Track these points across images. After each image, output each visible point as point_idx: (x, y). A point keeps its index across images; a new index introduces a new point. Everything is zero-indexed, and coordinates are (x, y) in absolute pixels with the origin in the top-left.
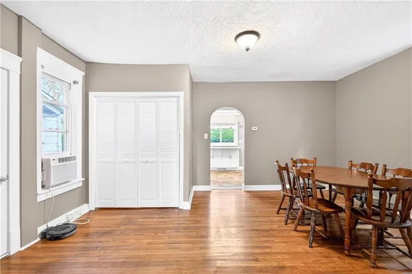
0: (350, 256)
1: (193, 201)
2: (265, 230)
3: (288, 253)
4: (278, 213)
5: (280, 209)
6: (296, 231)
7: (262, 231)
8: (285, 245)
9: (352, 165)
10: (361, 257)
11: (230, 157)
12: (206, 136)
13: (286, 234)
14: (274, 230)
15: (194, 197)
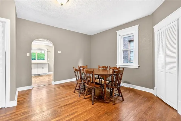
0: (106, 103)
1: (18, 99)
2: (71, 103)
3: (86, 111)
4: (74, 92)
5: (75, 90)
6: (85, 99)
7: (70, 104)
8: (82, 108)
9: (100, 67)
10: (109, 102)
11: (43, 68)
12: (28, 55)
13: (81, 102)
14: (75, 102)
15: (19, 96)
